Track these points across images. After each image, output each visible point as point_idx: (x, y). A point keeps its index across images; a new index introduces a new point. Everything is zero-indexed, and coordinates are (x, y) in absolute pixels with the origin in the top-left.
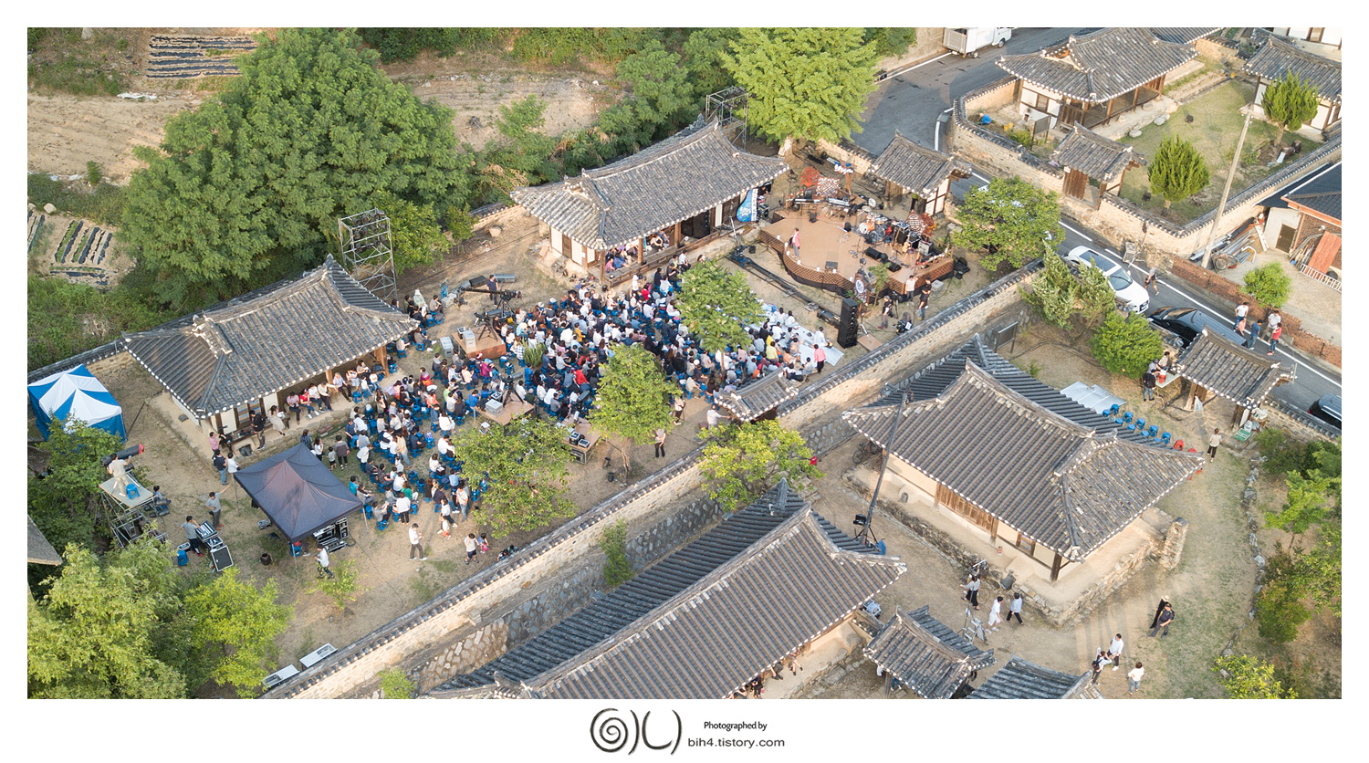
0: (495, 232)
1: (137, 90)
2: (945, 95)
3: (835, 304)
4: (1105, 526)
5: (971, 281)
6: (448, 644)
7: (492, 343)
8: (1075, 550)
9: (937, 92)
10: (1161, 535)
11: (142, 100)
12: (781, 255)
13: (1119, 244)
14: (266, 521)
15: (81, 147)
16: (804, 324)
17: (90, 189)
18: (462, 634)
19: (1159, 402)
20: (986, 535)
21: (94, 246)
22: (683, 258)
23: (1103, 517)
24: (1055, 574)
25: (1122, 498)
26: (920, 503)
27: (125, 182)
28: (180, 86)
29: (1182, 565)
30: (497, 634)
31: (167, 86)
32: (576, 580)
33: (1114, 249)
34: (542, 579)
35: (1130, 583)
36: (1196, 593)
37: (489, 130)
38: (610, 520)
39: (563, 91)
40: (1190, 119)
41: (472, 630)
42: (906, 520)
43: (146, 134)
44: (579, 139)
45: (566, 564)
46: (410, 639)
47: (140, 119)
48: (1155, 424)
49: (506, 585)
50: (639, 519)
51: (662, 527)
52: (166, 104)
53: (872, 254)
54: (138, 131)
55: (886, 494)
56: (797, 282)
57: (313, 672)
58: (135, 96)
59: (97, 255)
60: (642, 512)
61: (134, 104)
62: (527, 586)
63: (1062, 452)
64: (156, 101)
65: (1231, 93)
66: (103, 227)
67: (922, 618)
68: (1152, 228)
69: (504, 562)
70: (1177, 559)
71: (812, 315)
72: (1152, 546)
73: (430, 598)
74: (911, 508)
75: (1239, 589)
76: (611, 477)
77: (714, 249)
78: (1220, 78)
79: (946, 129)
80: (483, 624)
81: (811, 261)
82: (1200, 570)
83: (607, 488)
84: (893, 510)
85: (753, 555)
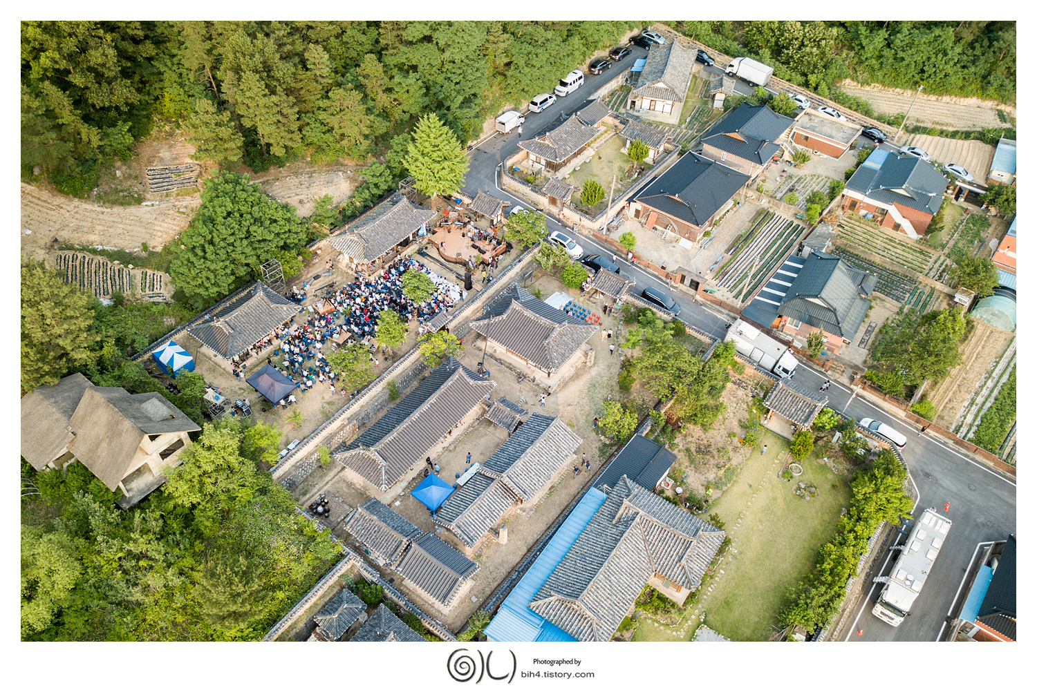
0: (319, 252)
1: (149, 200)
2: (498, 156)
3: (462, 271)
4: (564, 358)
5: (514, 252)
6: (338, 432)
7: (329, 307)
8: (553, 369)
9: (494, 155)
10: (586, 354)
11: (153, 205)
12: (438, 249)
13: (571, 225)
14: (260, 395)
15: (134, 233)
16: (451, 281)
17: (144, 254)
18: (342, 427)
19: (587, 296)
20: (525, 363)
21: (155, 283)
22: (399, 257)
23: (564, 354)
24: (549, 376)
25: (570, 346)
26: (501, 353)
27: (159, 249)
28: (167, 195)
29: (595, 364)
30: (354, 426)
31: (161, 196)
32: (379, 401)
33: (570, 227)
34: (367, 403)
35: (576, 373)
36: (599, 374)
37: (308, 204)
38: (389, 378)
39: (336, 180)
40: (600, 158)
41: (345, 426)
42: (496, 360)
43: (160, 223)
44: (347, 205)
45: (375, 396)
46: (325, 433)
47: (155, 216)
48: (585, 307)
49: (355, 408)
50: (399, 375)
51: (408, 376)
52: (164, 206)
53: (474, 247)
54: (156, 222)
55: (489, 351)
56: (446, 262)
57: (294, 451)
58: (149, 203)
59: (159, 287)
60: (400, 372)
61: (150, 208)
62: (362, 407)
63: (547, 333)
64: (159, 205)
65: (618, 141)
66: (156, 272)
67: (503, 401)
68: (583, 219)
69: (353, 400)
70: (593, 362)
71: (453, 277)
72: (583, 358)
73: (328, 417)
74: (498, 355)
75: (614, 371)
76: (386, 359)
77: (411, 250)
78: (613, 134)
79: (499, 176)
80: (349, 423)
81: (451, 253)
82: (601, 365)
83: (386, 364)
84: (491, 356)
85: (443, 388)
